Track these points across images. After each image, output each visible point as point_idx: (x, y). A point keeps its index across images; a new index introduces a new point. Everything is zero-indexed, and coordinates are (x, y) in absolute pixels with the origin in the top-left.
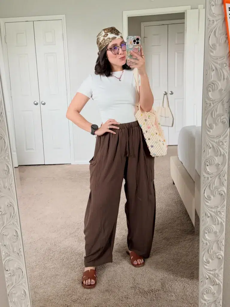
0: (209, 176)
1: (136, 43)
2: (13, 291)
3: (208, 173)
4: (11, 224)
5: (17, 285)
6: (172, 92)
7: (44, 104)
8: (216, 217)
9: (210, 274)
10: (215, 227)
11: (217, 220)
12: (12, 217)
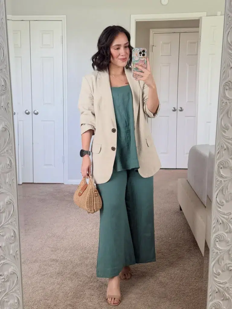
0: (222, 180)
1: (142, 55)
2: (6, 298)
3: (222, 176)
4: (9, 223)
5: (10, 292)
6: (181, 108)
7: (37, 114)
8: (228, 224)
9: (220, 287)
10: (226, 236)
11: (228, 226)
12: (10, 216)
